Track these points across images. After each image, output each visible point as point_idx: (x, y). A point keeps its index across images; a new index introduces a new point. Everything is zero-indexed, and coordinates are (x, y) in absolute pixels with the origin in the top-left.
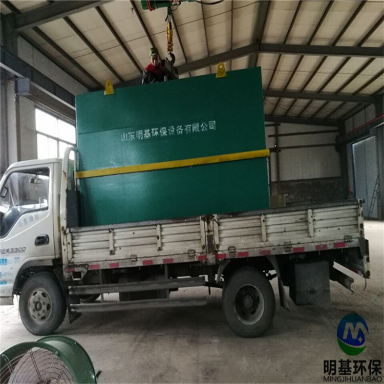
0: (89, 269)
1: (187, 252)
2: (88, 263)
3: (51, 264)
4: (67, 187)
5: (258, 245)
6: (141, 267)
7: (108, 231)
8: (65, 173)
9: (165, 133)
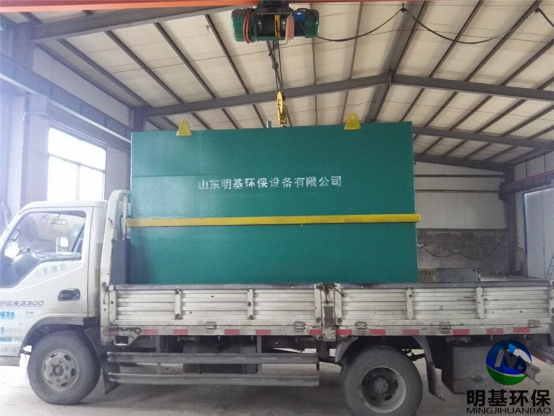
0: (141, 334)
1: (292, 324)
2: (140, 327)
3: (82, 324)
4: (114, 237)
5: (401, 322)
6: (221, 336)
7: (174, 292)
8: (111, 221)
9: (264, 184)
